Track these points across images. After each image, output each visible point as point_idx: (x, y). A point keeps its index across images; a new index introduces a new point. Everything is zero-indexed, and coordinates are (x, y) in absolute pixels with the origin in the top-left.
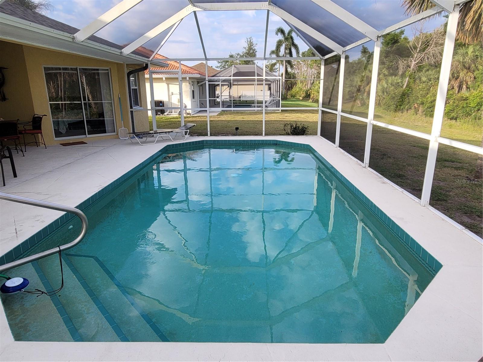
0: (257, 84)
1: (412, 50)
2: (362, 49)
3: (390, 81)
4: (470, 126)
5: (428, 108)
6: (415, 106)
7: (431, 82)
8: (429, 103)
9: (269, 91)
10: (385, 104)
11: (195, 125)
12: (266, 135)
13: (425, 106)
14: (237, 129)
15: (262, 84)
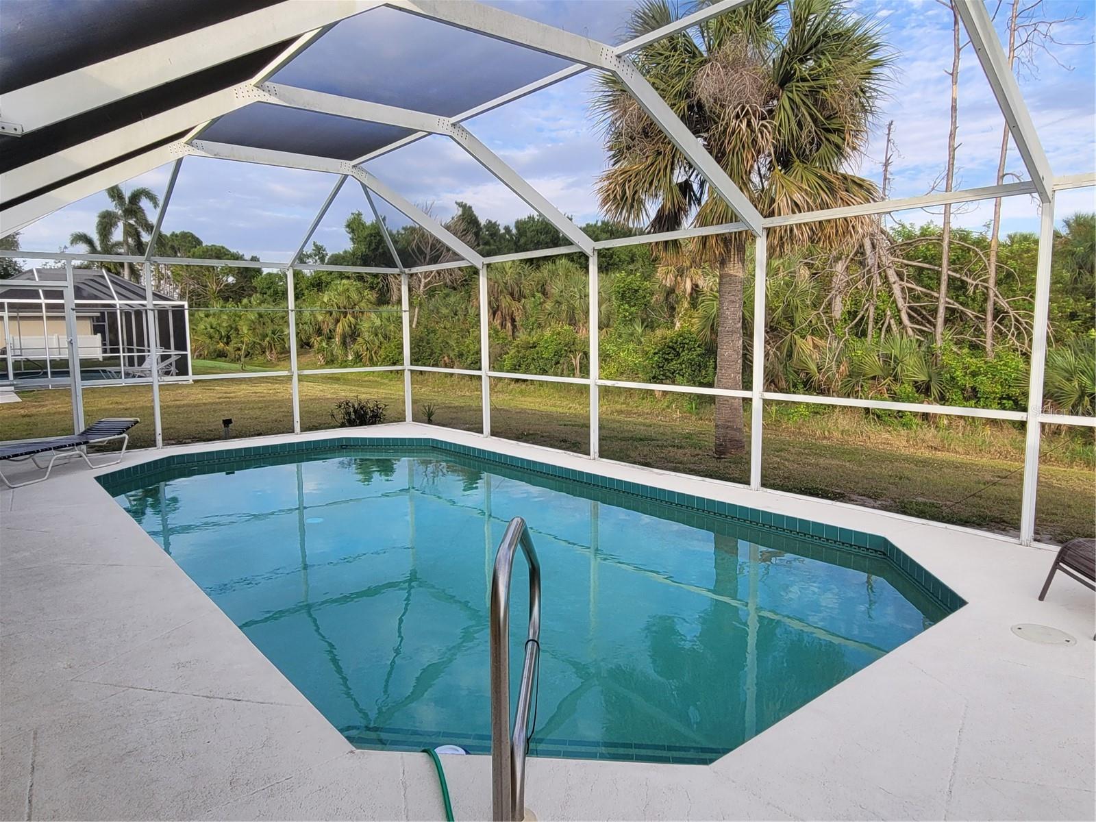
0: (49, 318)
1: (417, 257)
2: (313, 250)
3: (385, 315)
4: (552, 390)
5: (472, 363)
6: (445, 361)
7: (457, 317)
8: (473, 355)
9: (99, 335)
10: (385, 359)
11: (139, 420)
12: (305, 429)
13: (467, 359)
14: (227, 422)
15: (41, 318)
